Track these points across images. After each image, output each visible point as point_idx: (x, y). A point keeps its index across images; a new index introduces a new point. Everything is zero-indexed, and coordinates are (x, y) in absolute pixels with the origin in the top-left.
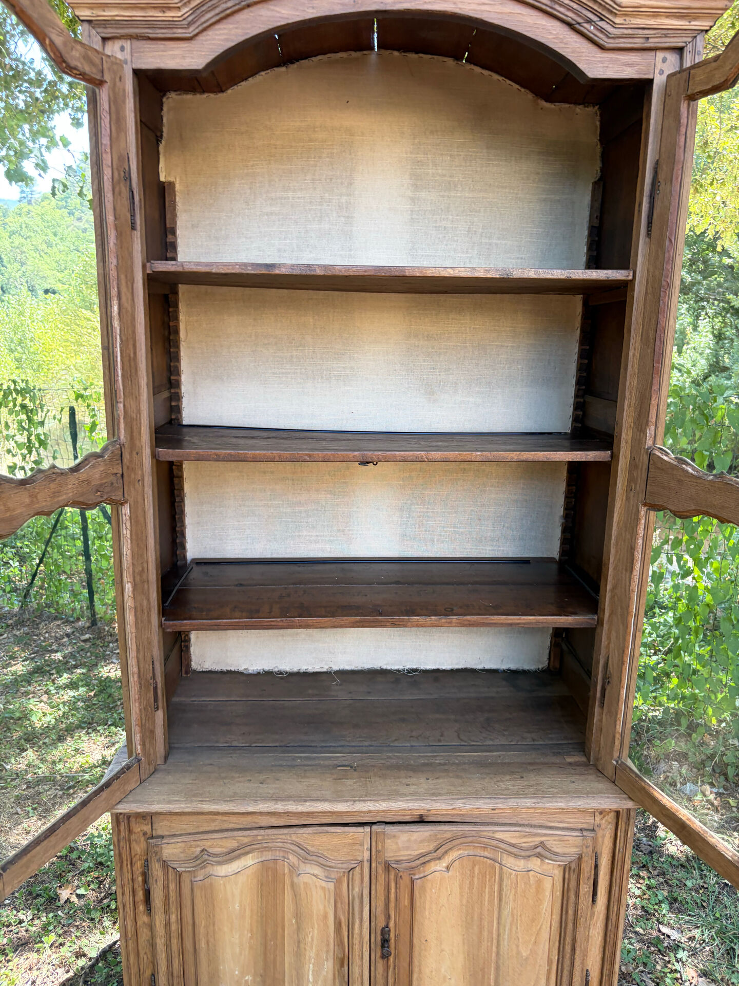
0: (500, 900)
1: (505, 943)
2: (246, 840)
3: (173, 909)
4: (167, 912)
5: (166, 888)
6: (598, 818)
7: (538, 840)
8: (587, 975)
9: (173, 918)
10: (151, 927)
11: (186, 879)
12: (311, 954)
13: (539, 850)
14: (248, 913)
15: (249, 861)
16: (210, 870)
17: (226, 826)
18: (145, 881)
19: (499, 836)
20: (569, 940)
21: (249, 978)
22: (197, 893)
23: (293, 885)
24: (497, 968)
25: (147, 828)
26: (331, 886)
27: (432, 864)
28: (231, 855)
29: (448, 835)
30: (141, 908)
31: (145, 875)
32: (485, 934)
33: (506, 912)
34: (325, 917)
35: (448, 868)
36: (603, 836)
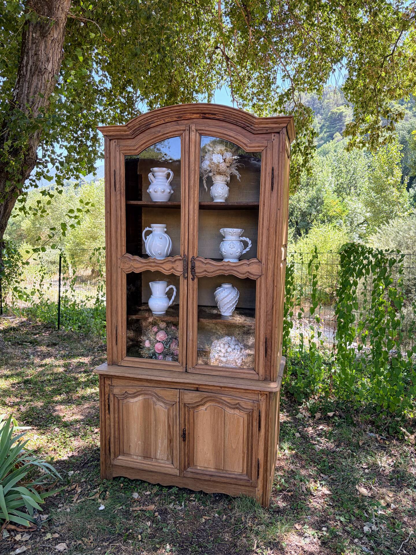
0: (224, 424)
1: (226, 442)
2: (139, 390)
3: (116, 412)
4: (114, 413)
5: (114, 404)
6: (260, 397)
7: (237, 402)
8: (258, 461)
9: (116, 416)
10: (110, 419)
11: (121, 401)
12: (160, 436)
13: (237, 406)
14: (140, 417)
15: (140, 398)
16: (128, 400)
17: (134, 385)
18: (109, 402)
19: (223, 398)
20: (250, 444)
21: (140, 442)
22: (124, 407)
23: (154, 408)
24: (224, 452)
25: (110, 383)
26: (166, 410)
27: (201, 407)
28: (135, 395)
29: (205, 396)
30: (107, 412)
31: (108, 399)
32: (220, 437)
33: (227, 429)
34: (165, 422)
35: (206, 409)
36: (262, 404)
